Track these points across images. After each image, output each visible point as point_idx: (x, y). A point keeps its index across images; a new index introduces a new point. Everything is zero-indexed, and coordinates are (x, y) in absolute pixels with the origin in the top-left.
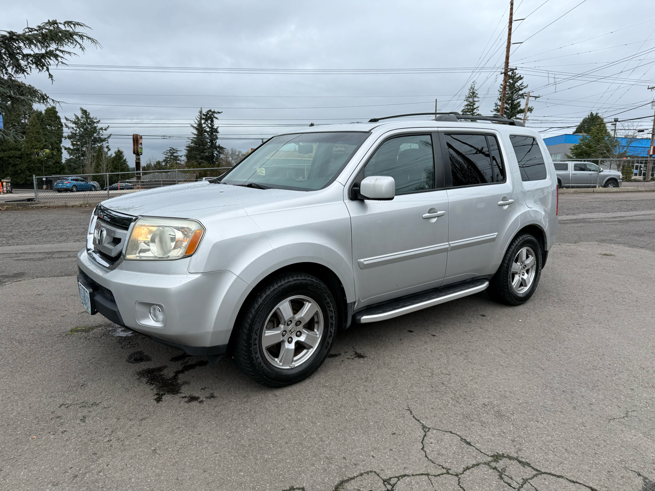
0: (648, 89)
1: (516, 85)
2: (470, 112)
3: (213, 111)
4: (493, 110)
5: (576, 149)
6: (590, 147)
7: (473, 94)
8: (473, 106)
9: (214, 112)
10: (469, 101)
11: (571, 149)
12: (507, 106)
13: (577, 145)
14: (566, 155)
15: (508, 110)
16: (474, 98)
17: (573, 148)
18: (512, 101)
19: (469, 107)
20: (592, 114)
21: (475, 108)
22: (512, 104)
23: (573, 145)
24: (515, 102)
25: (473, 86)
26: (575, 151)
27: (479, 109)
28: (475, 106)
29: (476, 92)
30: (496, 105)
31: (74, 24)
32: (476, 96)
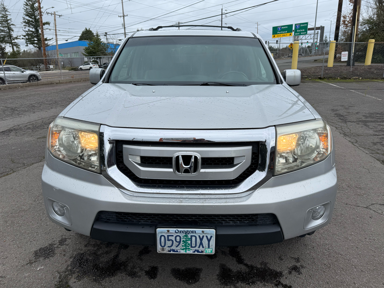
0: (119, 17)
1: (35, 6)
2: (5, 22)
4: (22, 22)
5: (87, 50)
6: (95, 49)
7: (4, 9)
8: (6, 18)
10: (2, 14)
11: (84, 50)
12: (32, 20)
13: (87, 47)
14: (82, 53)
15: (33, 23)
16: (5, 12)
17: (85, 49)
18: (35, 16)
19: (4, 18)
20: (86, 29)
21: (9, 20)
22: (35, 19)
23: (85, 47)
24: (37, 17)
25: (2, 3)
26: (87, 51)
27: (11, 20)
28: (8, 18)
29: (6, 8)
30: (24, 19)
32: (6, 11)
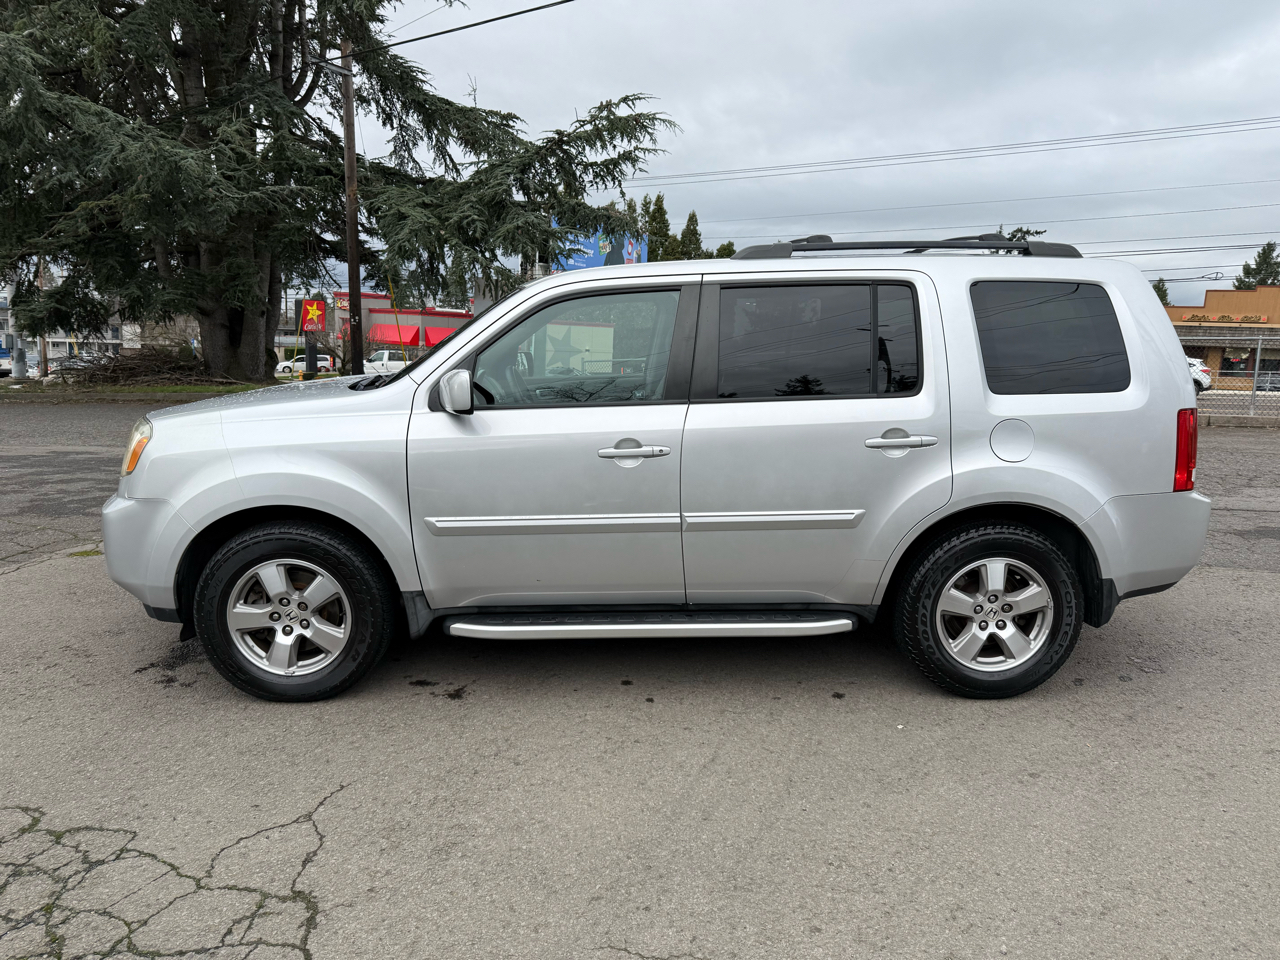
3: (1025, 229)
9: (1028, 232)
31: (632, 100)
